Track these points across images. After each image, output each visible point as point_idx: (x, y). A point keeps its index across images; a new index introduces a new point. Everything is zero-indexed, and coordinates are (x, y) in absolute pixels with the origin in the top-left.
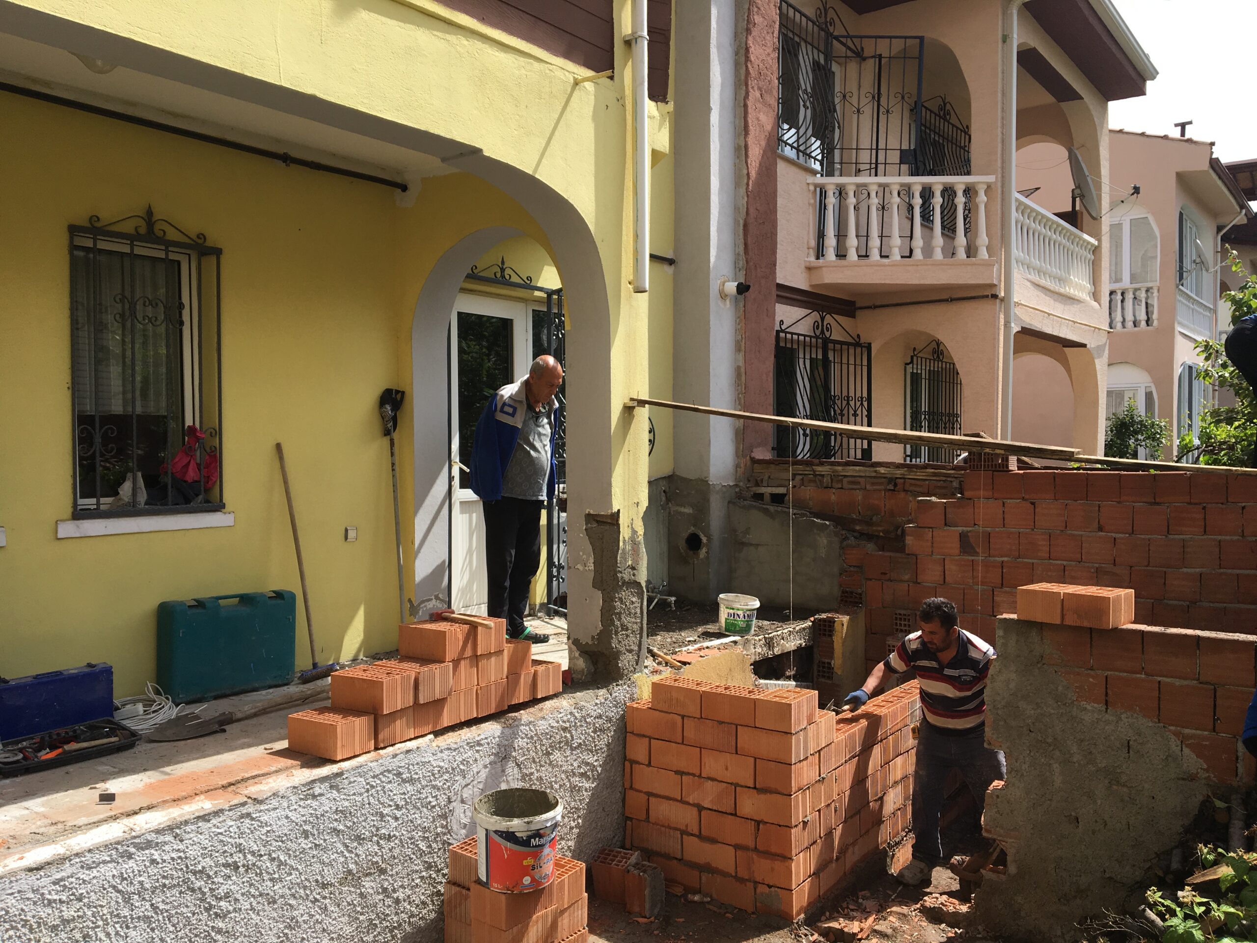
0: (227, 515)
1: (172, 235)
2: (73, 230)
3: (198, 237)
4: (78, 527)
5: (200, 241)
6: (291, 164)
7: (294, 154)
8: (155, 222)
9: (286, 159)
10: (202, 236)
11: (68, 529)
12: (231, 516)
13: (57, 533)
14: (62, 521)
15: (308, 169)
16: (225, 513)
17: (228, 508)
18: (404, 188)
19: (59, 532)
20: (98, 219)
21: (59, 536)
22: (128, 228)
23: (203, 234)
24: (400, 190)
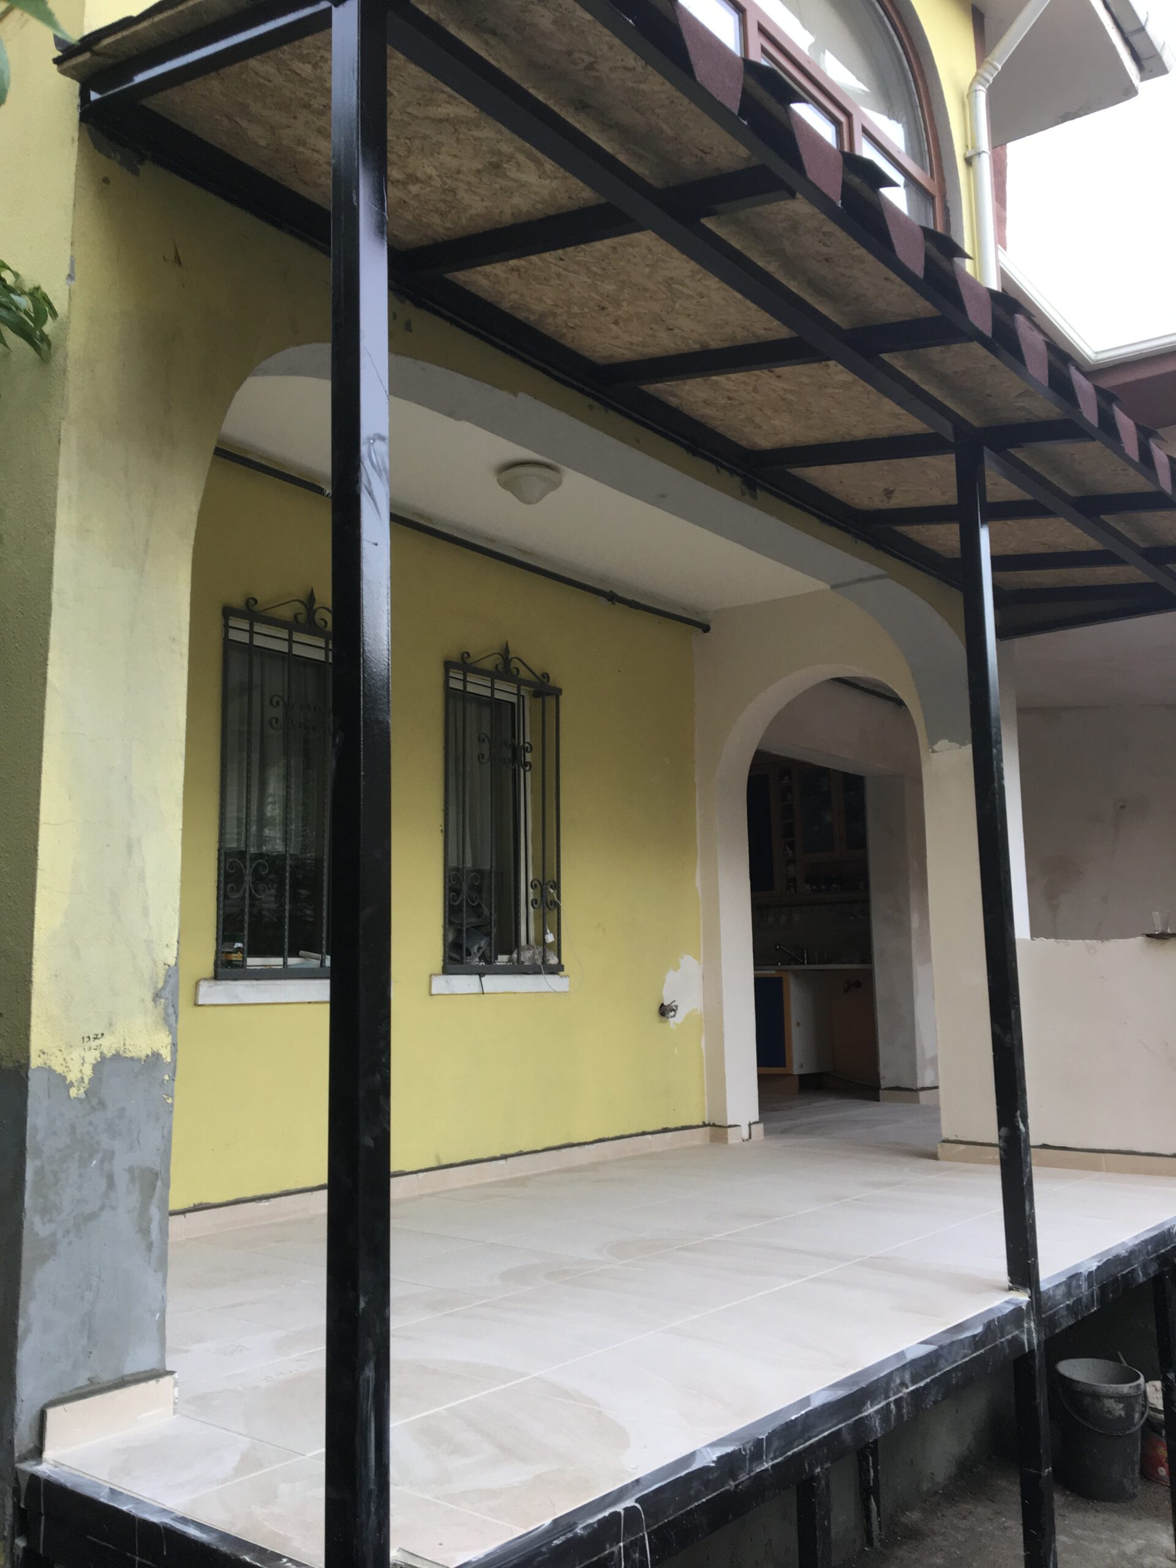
0: (564, 979)
1: (524, 674)
2: (448, 665)
3: (543, 676)
4: (447, 982)
5: (545, 680)
6: (617, 603)
7: (620, 593)
8: (512, 658)
9: (612, 597)
10: (546, 676)
11: (442, 984)
12: (566, 981)
13: (430, 988)
14: (436, 975)
15: (627, 607)
16: (561, 976)
17: (566, 971)
18: (706, 629)
19: (433, 987)
20: (469, 655)
21: (433, 992)
22: (488, 664)
23: (547, 674)
24: (701, 631)
